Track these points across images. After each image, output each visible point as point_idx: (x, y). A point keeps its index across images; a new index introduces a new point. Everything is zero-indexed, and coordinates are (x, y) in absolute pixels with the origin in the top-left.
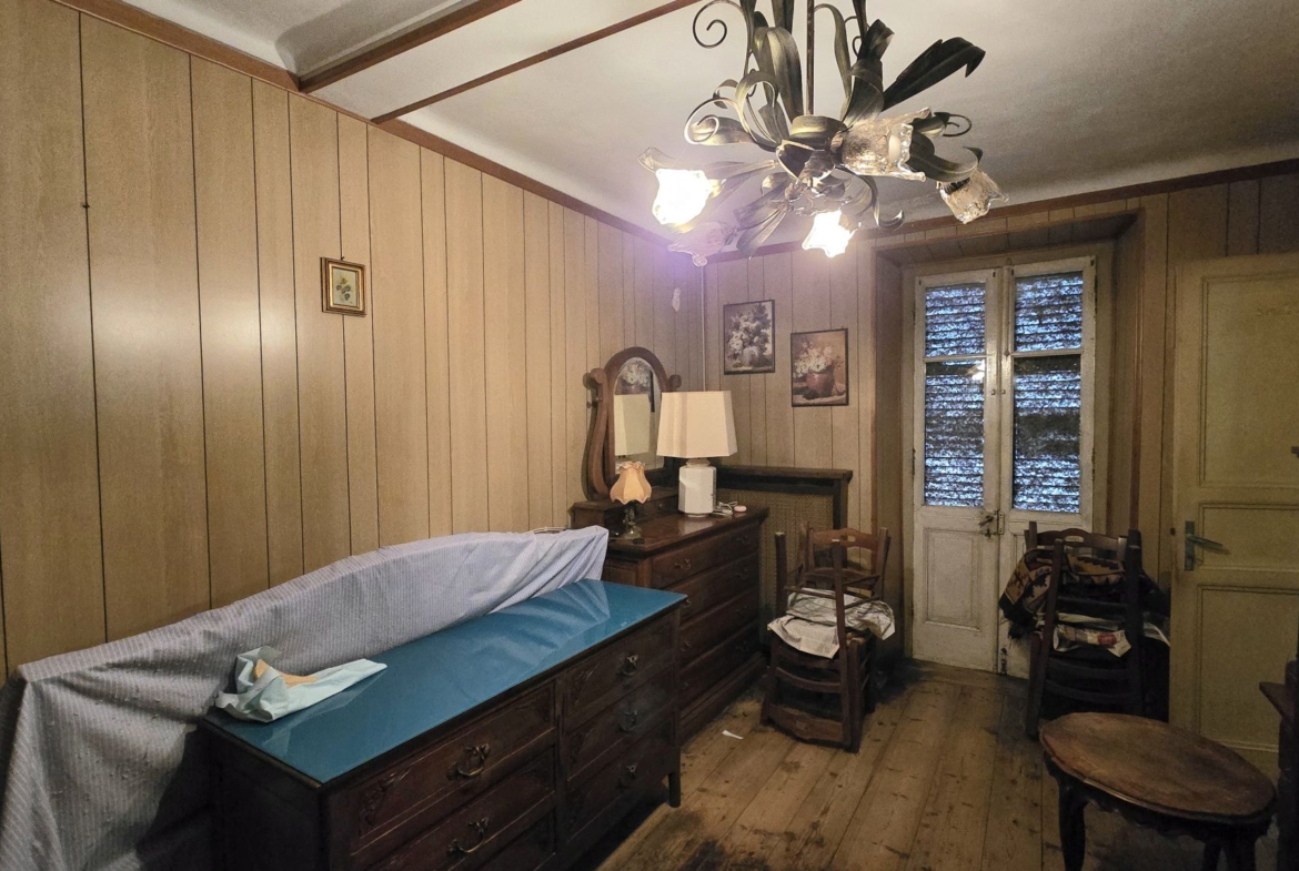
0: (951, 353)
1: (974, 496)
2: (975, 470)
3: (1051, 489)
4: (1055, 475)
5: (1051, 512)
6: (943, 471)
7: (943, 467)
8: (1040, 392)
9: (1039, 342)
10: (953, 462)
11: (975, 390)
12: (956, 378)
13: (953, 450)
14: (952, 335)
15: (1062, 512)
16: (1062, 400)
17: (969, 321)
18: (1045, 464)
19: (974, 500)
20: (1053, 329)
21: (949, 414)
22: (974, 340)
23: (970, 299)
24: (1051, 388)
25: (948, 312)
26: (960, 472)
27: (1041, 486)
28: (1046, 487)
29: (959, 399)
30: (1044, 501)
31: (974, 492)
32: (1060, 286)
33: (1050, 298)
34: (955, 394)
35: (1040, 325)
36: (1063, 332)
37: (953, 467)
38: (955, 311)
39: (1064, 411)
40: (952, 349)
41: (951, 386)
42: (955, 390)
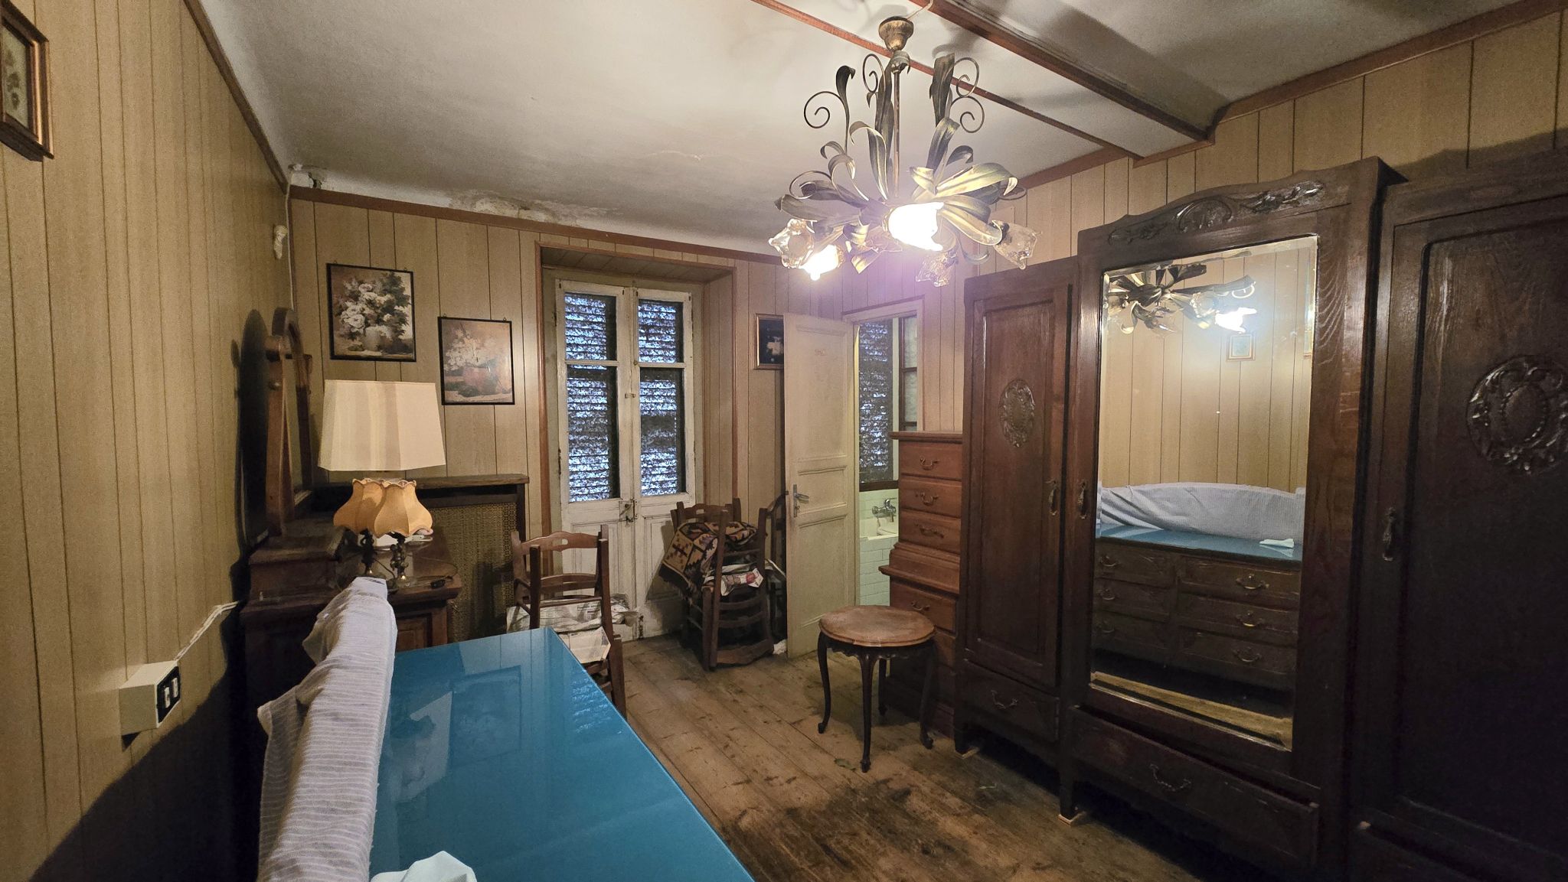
0: (579, 357)
1: (602, 489)
2: (602, 465)
3: (658, 476)
4: (660, 465)
5: (659, 495)
6: (575, 469)
7: (575, 465)
8: (648, 396)
9: (647, 355)
10: (583, 460)
11: (599, 393)
12: (584, 381)
13: (583, 448)
14: (579, 341)
15: (665, 494)
16: (663, 404)
17: (593, 329)
18: (653, 456)
19: (602, 493)
20: (656, 346)
21: (579, 415)
22: (597, 348)
23: (594, 309)
24: (655, 394)
25: (575, 318)
26: (589, 469)
27: (651, 475)
28: (655, 475)
29: (587, 401)
30: (653, 486)
31: (601, 486)
32: (660, 312)
33: (653, 319)
34: (584, 396)
35: (647, 341)
36: (663, 349)
37: (584, 464)
38: (582, 319)
39: (665, 413)
40: (580, 353)
41: (580, 388)
42: (583, 392)
